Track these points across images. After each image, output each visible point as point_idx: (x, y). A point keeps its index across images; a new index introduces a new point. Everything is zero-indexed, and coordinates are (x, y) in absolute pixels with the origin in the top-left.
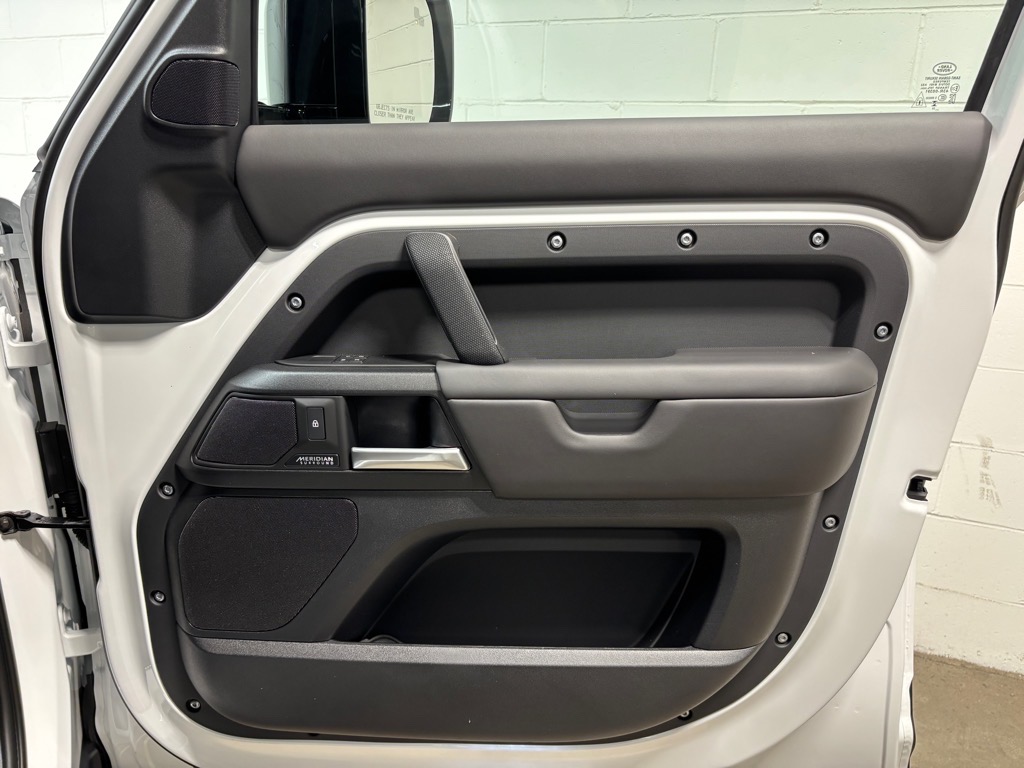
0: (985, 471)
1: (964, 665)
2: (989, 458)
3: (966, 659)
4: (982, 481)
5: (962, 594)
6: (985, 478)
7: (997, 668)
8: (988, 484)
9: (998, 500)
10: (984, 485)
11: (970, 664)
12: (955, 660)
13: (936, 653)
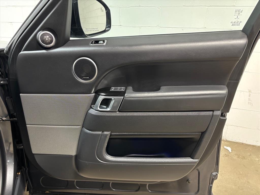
0: (249, 98)
1: (243, 144)
2: (251, 95)
3: (243, 143)
4: (249, 100)
5: (243, 127)
6: (249, 99)
7: (251, 144)
8: (250, 101)
9: (252, 105)
10: (249, 101)
11: (244, 143)
12: (241, 143)
13: (236, 141)
